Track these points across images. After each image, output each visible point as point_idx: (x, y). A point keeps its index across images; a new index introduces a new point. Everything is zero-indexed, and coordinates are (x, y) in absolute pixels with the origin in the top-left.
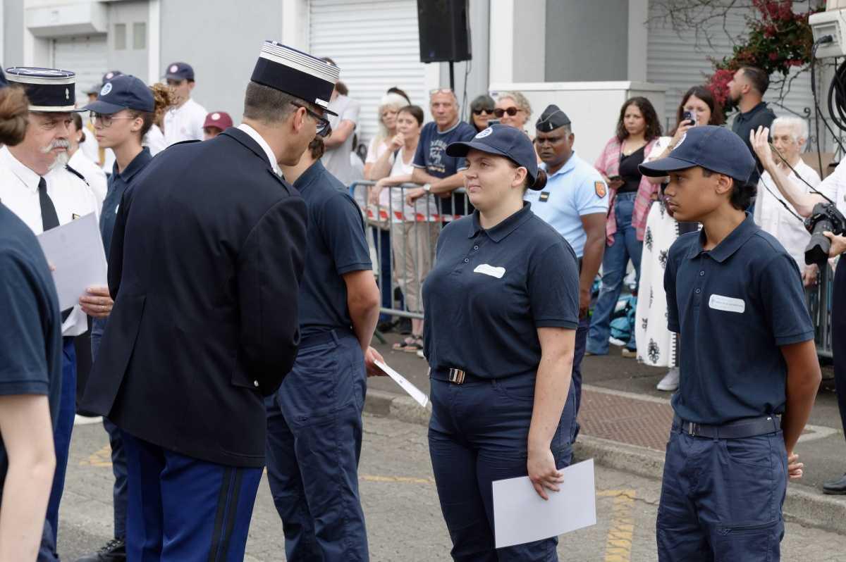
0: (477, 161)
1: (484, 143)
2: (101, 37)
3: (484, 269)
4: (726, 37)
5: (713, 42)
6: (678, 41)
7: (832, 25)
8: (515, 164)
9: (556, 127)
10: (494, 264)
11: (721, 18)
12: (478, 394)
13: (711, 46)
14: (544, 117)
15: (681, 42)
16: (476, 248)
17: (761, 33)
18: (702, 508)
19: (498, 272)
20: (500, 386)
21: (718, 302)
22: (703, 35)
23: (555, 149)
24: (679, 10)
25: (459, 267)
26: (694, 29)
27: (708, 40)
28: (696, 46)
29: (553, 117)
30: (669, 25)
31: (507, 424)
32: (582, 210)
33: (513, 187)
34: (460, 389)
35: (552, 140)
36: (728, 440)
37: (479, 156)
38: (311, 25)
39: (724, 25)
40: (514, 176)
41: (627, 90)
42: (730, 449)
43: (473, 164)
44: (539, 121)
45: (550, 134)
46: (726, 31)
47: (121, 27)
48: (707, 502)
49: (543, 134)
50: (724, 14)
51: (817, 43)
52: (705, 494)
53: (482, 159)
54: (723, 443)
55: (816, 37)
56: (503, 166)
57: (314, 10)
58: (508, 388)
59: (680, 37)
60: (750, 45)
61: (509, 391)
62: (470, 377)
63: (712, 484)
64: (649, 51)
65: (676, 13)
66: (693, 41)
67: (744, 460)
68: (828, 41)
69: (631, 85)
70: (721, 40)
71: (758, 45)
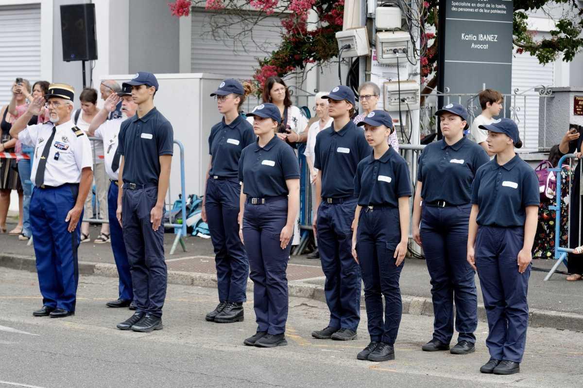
4: (254, 45)
5: (246, 48)
6: (225, 48)
7: (351, 38)
13: (245, 51)
15: (227, 48)
17: (290, 42)
22: (240, 44)
24: (220, 27)
26: (233, 40)
27: (244, 47)
28: (234, 51)
30: (213, 38)
39: (252, 37)
41: (201, 79)
46: (254, 41)
50: (251, 30)
51: (341, 49)
55: (340, 46)
59: (227, 46)
60: (283, 50)
65: (218, 30)
66: (232, 49)
68: (349, 47)
69: (203, 75)
70: (251, 46)
71: (288, 50)
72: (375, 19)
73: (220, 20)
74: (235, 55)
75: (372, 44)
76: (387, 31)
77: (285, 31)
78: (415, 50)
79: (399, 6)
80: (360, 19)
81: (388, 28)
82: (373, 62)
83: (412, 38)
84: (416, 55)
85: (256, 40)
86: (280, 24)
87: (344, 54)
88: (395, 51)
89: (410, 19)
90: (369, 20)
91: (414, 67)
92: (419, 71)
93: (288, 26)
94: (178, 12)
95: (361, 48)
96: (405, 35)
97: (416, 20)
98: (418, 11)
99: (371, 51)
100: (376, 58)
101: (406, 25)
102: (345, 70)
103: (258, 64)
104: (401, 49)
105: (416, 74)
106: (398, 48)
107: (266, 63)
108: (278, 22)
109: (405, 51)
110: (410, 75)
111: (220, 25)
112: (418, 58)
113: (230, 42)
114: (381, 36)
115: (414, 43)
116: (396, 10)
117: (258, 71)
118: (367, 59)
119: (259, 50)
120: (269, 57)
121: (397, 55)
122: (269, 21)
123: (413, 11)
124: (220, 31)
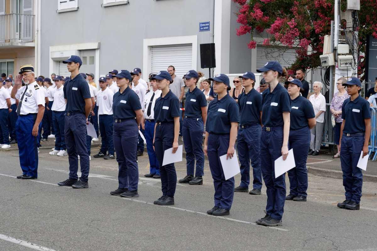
1: (293, 82)
3: (294, 107)
4: (283, 61)
7: (327, 58)
8: (298, 86)
9: (264, 83)
10: (296, 106)
14: (261, 81)
17: (299, 60)
18: (350, 150)
19: (297, 108)
20: (297, 131)
21: (354, 110)
24: (269, 53)
29: (264, 81)
30: (266, 58)
31: (299, 138)
35: (263, 87)
36: (356, 137)
38: (152, 57)
39: (283, 58)
40: (298, 89)
42: (356, 138)
47: (85, 58)
48: (351, 149)
50: (282, 55)
51: (322, 63)
52: (351, 147)
54: (355, 137)
55: (322, 61)
57: (153, 53)
60: (296, 63)
63: (352, 145)
67: (358, 140)
68: (325, 62)
71: (299, 63)
72: (337, 49)
73: (269, 50)
75: (336, 60)
76: (342, 55)
77: (297, 55)
78: (355, 63)
79: (348, 44)
80: (331, 50)
81: (343, 53)
82: (336, 69)
83: (354, 58)
84: (355, 66)
86: (295, 52)
87: (323, 65)
88: (346, 64)
89: (353, 50)
90: (335, 50)
91: (355, 71)
92: (357, 72)
93: (299, 53)
94: (251, 47)
95: (331, 62)
96: (351, 57)
97: (356, 50)
98: (357, 46)
99: (335, 64)
100: (337, 67)
101: (351, 52)
102: (324, 72)
104: (348, 63)
105: (355, 74)
106: (347, 62)
107: (289, 68)
108: (294, 51)
109: (351, 64)
110: (352, 74)
112: (356, 66)
114: (340, 57)
115: (355, 60)
116: (347, 46)
118: (333, 67)
119: (286, 63)
120: (290, 66)
121: (347, 65)
122: (290, 51)
123: (354, 46)
124: (269, 55)
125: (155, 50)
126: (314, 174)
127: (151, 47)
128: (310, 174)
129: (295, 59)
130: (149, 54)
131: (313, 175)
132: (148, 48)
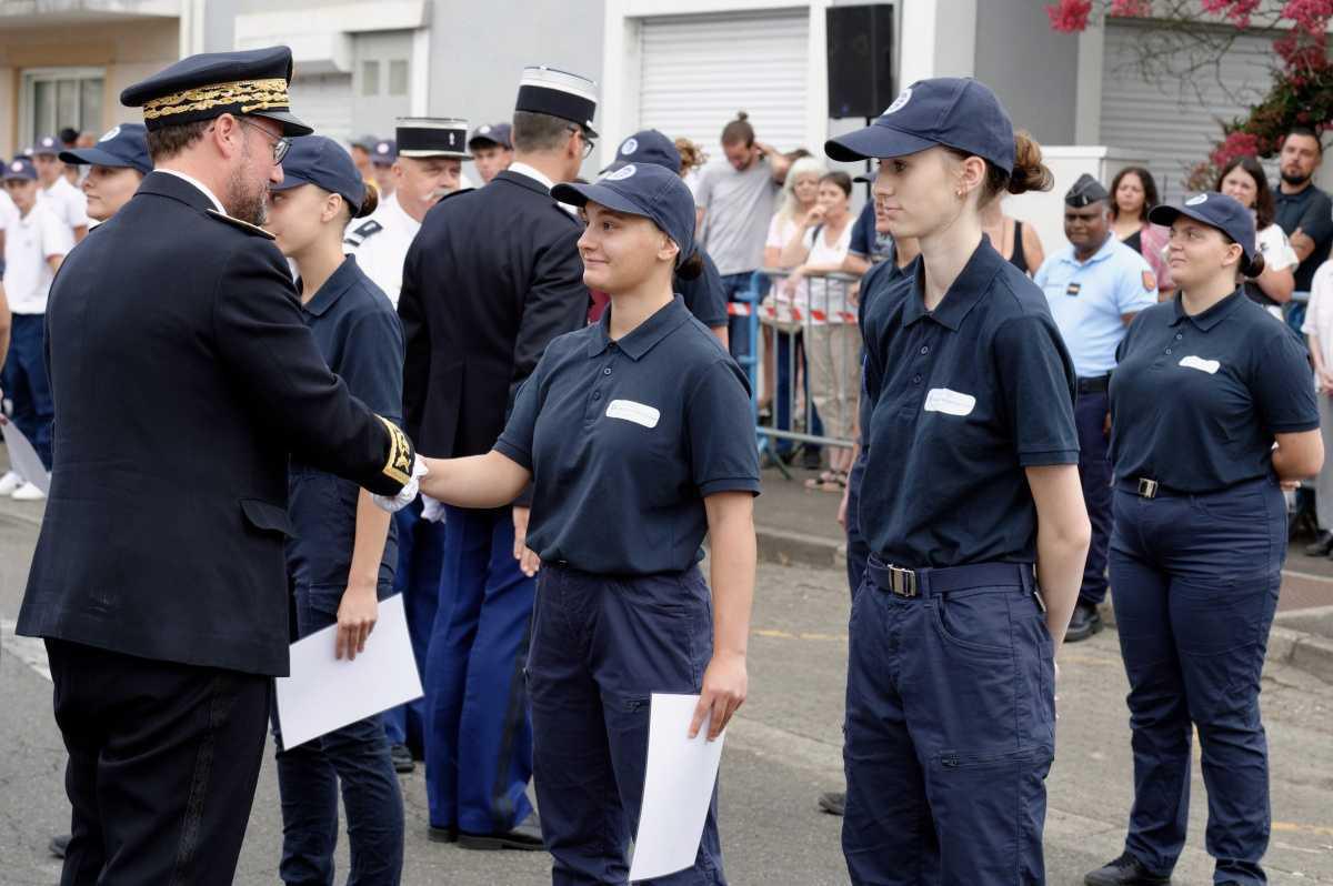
0: (1184, 231)
1: (1199, 211)
2: (344, 78)
3: (1192, 362)
4: (1219, 90)
5: (1204, 98)
6: (1160, 96)
8: (1230, 239)
9: (1090, 201)
10: (1206, 356)
11: (1212, 67)
12: (1170, 510)
13: (1202, 104)
14: (1076, 188)
15: (1165, 97)
16: (1179, 337)
17: (1288, 87)
19: (1211, 366)
20: (1199, 502)
22: (1191, 89)
23: (1088, 228)
24: (1155, 56)
25: (1160, 360)
26: (1178, 81)
27: (1199, 95)
28: (1180, 103)
29: (1089, 189)
30: (1140, 76)
32: (1126, 306)
33: (1223, 267)
34: (1150, 503)
35: (1085, 217)
37: (1188, 225)
38: (642, 68)
39: (1218, 76)
40: (1226, 254)
41: (1102, 159)
43: (1179, 234)
44: (1070, 193)
45: (1085, 210)
46: (1221, 85)
47: (372, 66)
49: (1074, 210)
50: (1217, 62)
53: (1191, 228)
56: (1214, 240)
57: (647, 47)
58: (1209, 505)
59: (1164, 93)
60: (1273, 102)
61: (1209, 509)
62: (1162, 490)
64: (1104, 109)
65: (1150, 60)
66: (1176, 98)
69: (1108, 152)
70: (1214, 95)
71: (1284, 102)
73: (1156, 41)
74: (1182, 113)
77: (1280, 63)
85: (1224, 81)
86: (1271, 50)
93: (1284, 51)
94: (1065, 23)
103: (1219, 129)
107: (1237, 127)
108: (1267, 45)
111: (1155, 50)
113: (1172, 84)
117: (1220, 146)
119: (1229, 101)
120: (1244, 115)
124: (1156, 63)
125: (654, 34)
126: (1319, 677)
127: (641, 23)
128: (1302, 674)
129: (1267, 85)
130: (630, 53)
131: (1318, 681)
132: (625, 25)
